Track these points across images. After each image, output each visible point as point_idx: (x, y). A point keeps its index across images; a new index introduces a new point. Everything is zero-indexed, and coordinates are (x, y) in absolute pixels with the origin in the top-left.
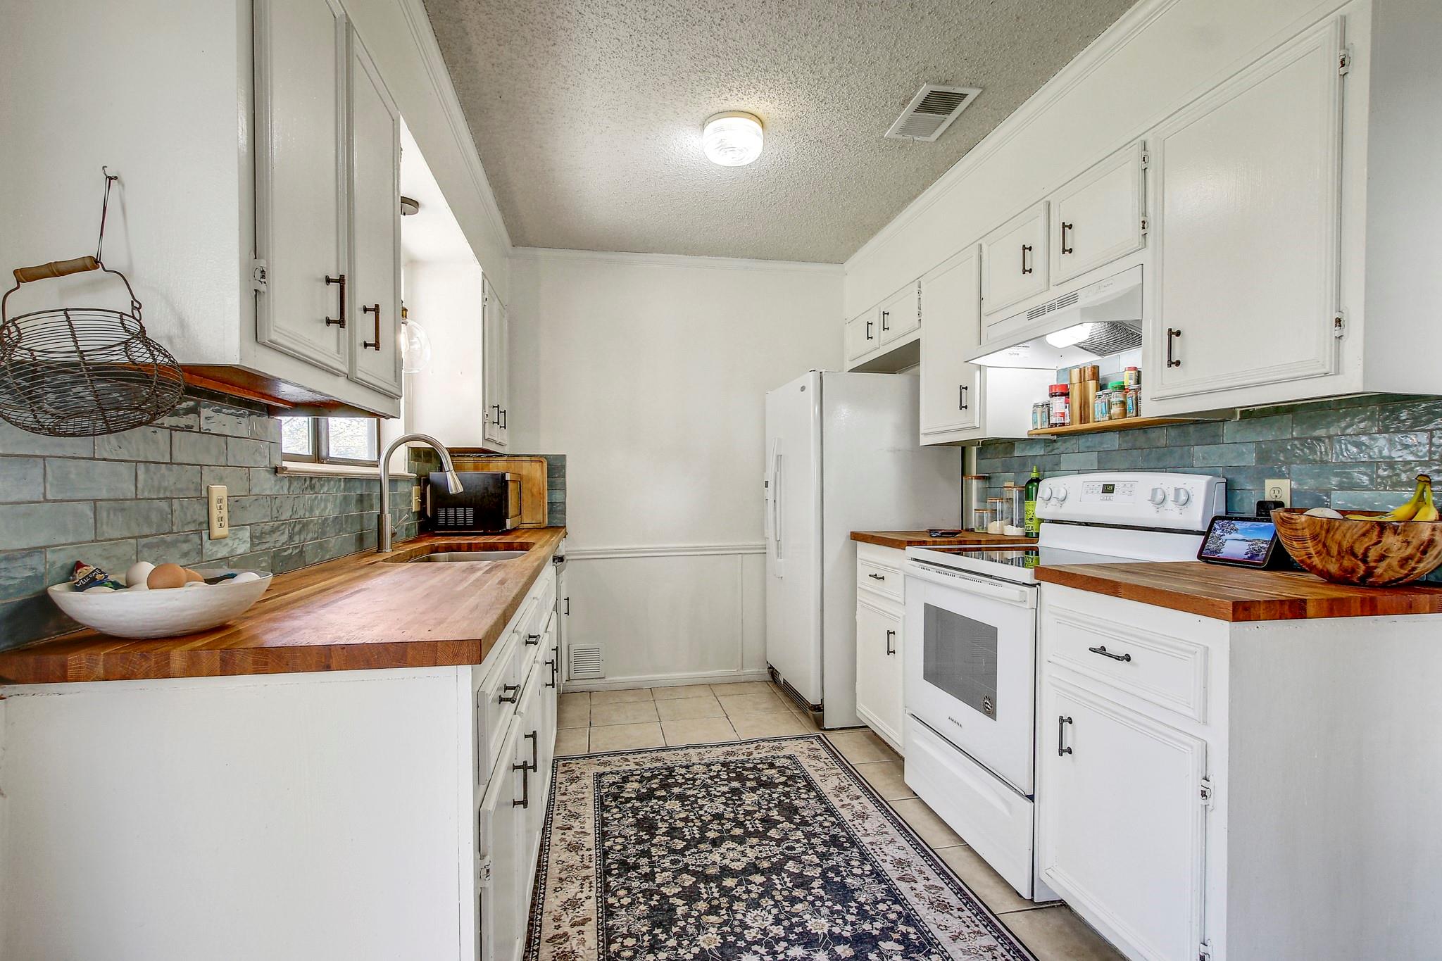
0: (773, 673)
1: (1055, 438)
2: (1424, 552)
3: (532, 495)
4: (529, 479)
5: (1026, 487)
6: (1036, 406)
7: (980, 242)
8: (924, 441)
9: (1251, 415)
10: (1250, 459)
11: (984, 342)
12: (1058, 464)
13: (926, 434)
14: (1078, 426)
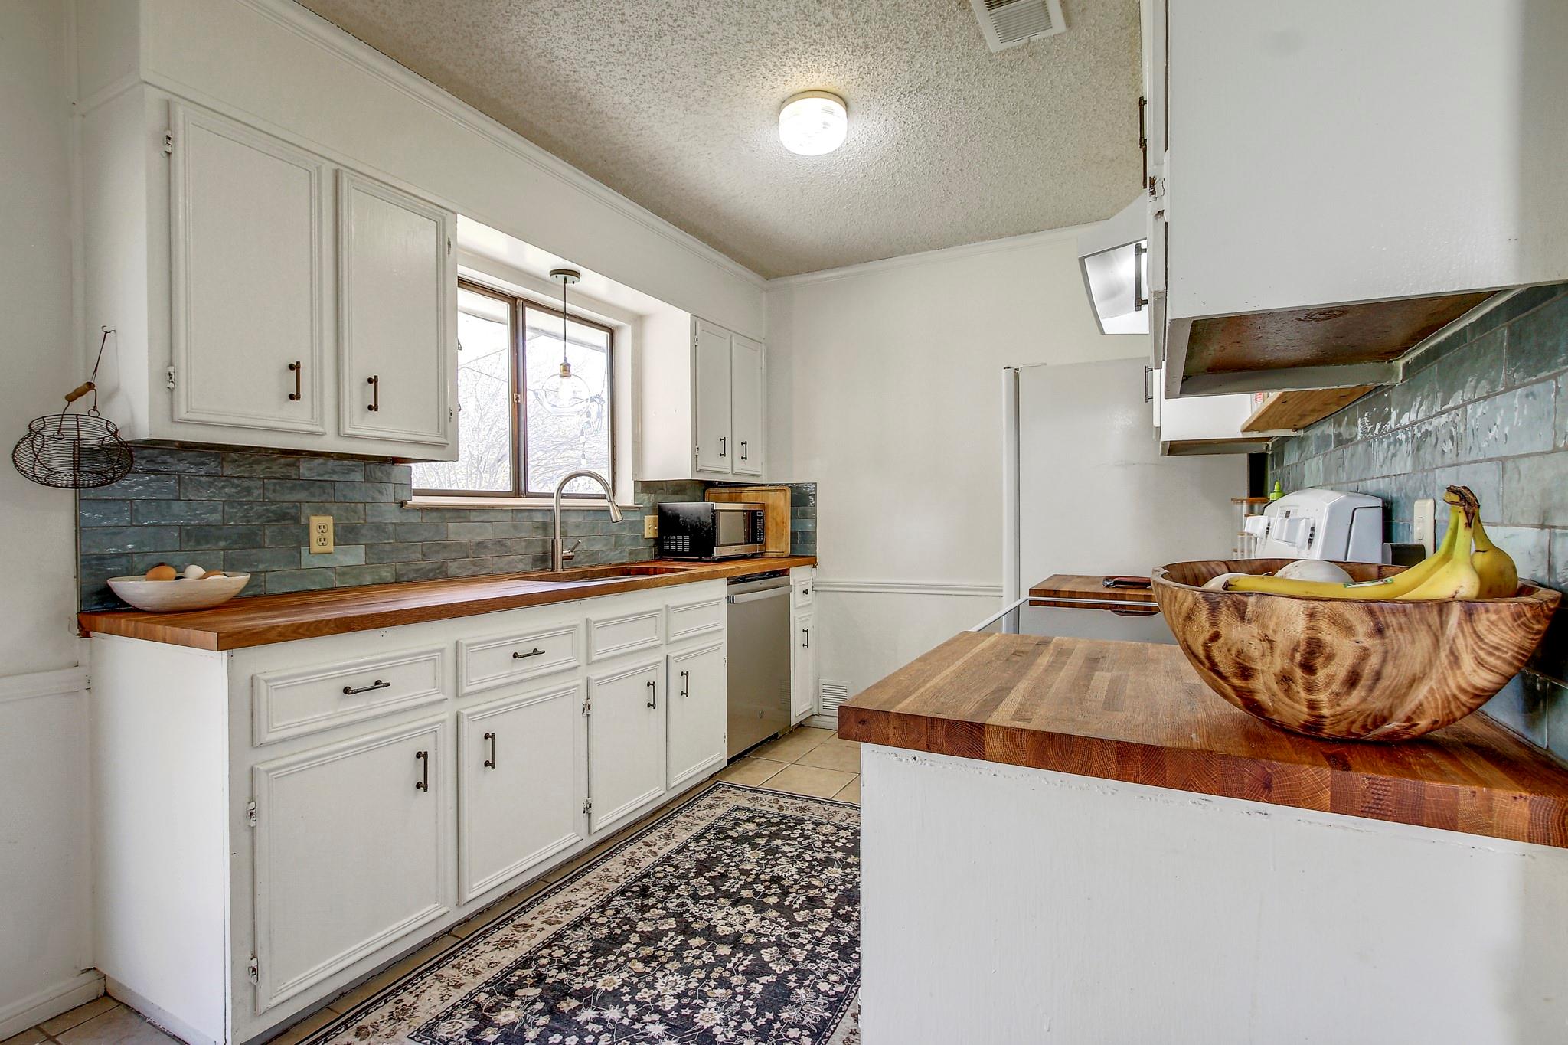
3: (777, 524)
4: (775, 508)
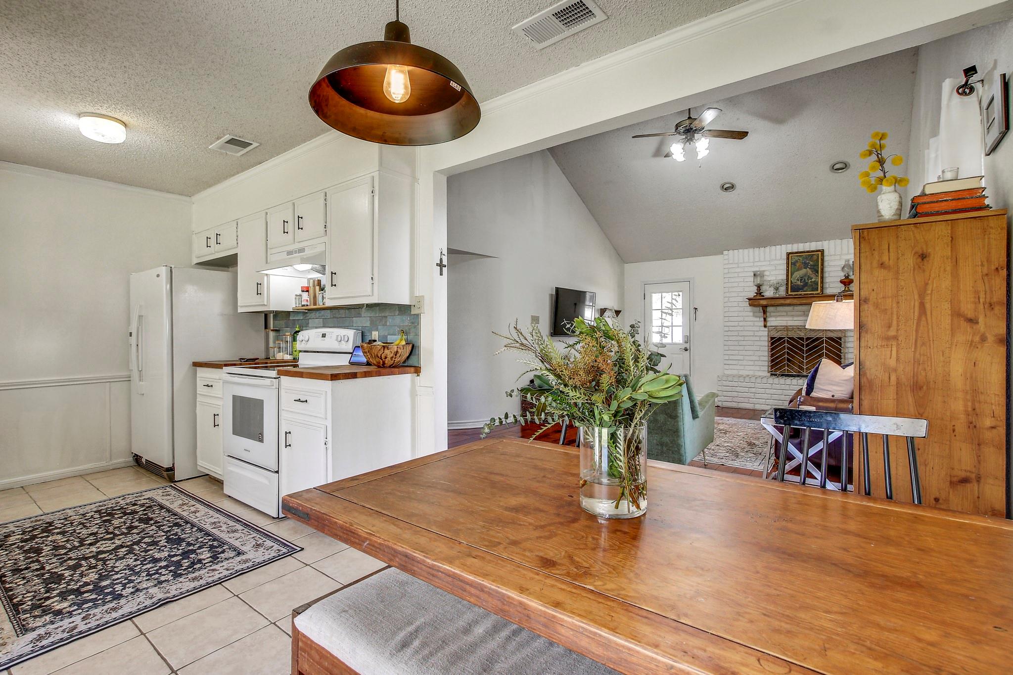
0: (137, 459)
1: (307, 311)
2: (396, 355)
5: (294, 335)
6: (297, 295)
7: (266, 211)
8: (240, 310)
9: (370, 306)
10: (368, 324)
11: (268, 263)
12: (308, 324)
13: (242, 307)
14: (313, 307)
